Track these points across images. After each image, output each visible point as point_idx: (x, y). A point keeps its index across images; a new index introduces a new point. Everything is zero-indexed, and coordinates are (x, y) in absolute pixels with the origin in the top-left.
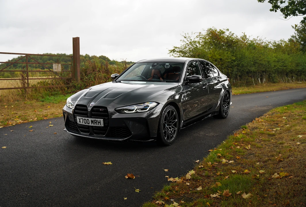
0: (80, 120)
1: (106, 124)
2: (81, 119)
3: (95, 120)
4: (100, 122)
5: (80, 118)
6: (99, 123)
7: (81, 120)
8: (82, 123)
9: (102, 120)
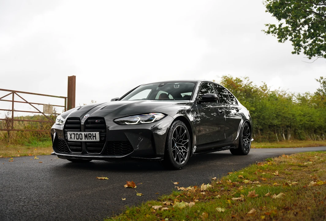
0: (71, 136)
1: (103, 139)
2: (73, 134)
3: (89, 134)
4: (95, 136)
5: (71, 133)
6: (94, 138)
7: (73, 136)
8: (73, 140)
9: (98, 133)
